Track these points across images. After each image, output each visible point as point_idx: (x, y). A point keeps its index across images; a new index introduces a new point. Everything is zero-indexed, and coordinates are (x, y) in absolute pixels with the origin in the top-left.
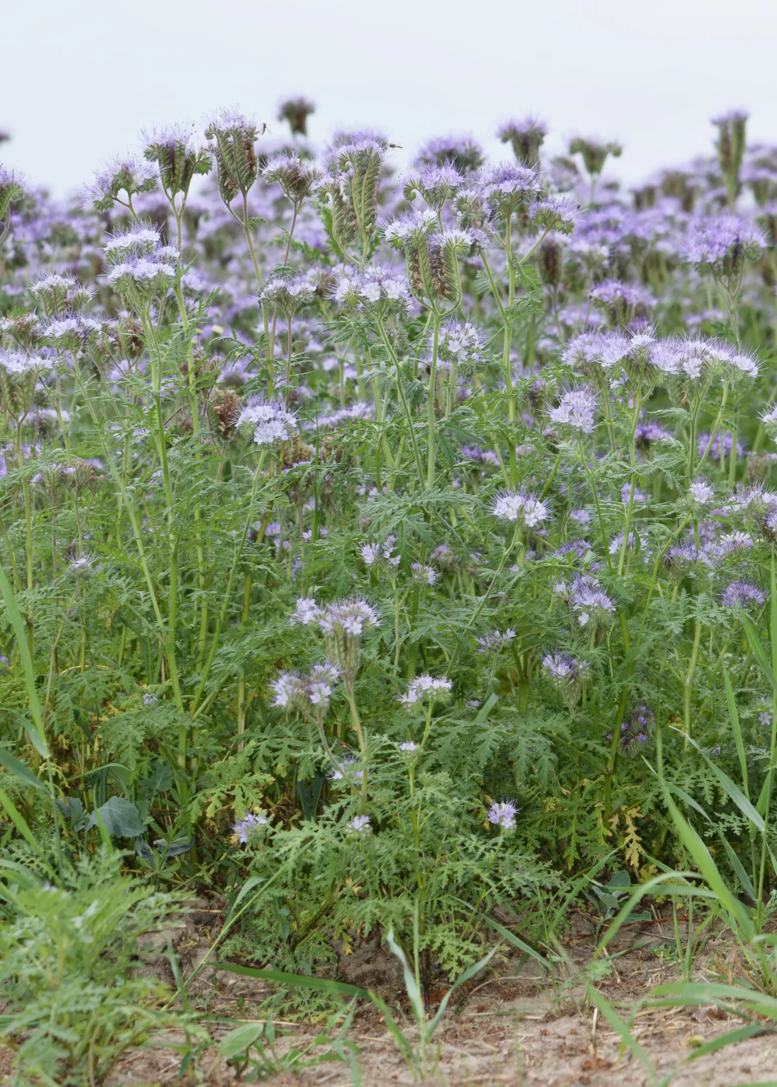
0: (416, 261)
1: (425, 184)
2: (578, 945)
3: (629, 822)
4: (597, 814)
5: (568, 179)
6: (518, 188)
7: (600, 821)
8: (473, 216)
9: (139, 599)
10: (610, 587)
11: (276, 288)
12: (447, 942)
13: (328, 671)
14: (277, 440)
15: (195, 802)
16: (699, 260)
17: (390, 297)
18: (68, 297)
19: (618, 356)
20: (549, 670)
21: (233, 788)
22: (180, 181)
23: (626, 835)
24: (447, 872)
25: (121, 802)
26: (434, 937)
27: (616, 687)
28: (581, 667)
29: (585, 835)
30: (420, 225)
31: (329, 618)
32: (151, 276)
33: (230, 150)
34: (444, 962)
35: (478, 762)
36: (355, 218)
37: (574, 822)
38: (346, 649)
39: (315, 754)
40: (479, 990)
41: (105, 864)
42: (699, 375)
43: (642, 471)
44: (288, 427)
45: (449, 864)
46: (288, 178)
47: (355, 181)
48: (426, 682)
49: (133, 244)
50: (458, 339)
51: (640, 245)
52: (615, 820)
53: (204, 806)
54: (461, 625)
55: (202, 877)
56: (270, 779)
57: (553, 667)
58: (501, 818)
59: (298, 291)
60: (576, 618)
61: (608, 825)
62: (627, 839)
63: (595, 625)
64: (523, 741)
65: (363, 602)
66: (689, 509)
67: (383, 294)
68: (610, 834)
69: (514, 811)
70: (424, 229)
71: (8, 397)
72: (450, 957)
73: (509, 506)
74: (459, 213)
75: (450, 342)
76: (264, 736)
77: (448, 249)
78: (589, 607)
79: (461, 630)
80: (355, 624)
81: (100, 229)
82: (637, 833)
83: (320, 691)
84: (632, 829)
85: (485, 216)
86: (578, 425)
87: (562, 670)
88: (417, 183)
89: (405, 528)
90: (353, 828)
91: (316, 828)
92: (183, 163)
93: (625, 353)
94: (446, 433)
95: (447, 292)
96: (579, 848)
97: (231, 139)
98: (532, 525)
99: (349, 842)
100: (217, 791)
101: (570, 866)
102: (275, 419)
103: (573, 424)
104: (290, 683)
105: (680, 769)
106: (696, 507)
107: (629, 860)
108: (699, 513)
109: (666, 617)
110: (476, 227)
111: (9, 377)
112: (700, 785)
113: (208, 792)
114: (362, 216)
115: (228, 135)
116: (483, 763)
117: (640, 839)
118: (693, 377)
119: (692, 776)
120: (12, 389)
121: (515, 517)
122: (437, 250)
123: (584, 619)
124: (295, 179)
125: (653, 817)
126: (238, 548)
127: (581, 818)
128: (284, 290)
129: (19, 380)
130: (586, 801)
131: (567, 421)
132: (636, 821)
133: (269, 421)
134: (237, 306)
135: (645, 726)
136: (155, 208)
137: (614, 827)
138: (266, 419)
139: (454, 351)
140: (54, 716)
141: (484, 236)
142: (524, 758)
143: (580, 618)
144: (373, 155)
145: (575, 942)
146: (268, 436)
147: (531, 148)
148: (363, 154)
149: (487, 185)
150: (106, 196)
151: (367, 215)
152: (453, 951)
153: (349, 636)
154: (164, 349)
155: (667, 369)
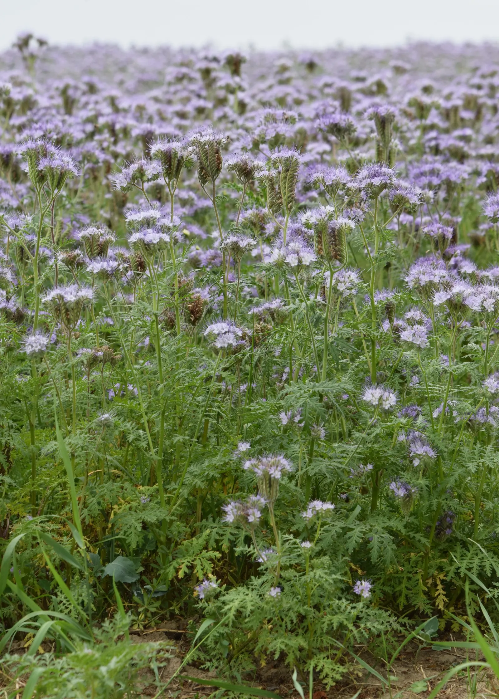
0: (320, 238)
1: (325, 181)
2: (404, 659)
3: (438, 582)
4: (419, 576)
5: (406, 124)
6: (383, 181)
7: (421, 581)
8: (355, 200)
9: (140, 436)
10: (433, 442)
11: (232, 242)
12: (326, 666)
13: (259, 500)
14: (230, 345)
15: (172, 567)
16: (492, 216)
17: (304, 263)
18: (101, 240)
19: (444, 299)
20: (393, 492)
21: (195, 559)
22: (174, 173)
23: (437, 590)
24: (327, 622)
25: (124, 560)
26: (318, 662)
27: (435, 502)
28: (413, 491)
29: (411, 590)
30: (324, 215)
31: (260, 467)
32: (155, 242)
33: (206, 153)
34: (324, 678)
35: (348, 550)
36: (281, 198)
37: (404, 581)
38: (270, 486)
39: (249, 550)
40: (343, 691)
41: (119, 625)
42: (493, 309)
43: (455, 371)
44: (236, 336)
45: (329, 617)
46: (241, 169)
47: (282, 175)
48: (318, 505)
49: (144, 219)
50: (344, 282)
51: (453, 185)
52: (430, 581)
53: (177, 570)
54: (340, 466)
55: (174, 610)
56: (218, 555)
57: (395, 490)
58: (362, 591)
59: (245, 244)
60: (411, 462)
61: (425, 584)
62: (437, 593)
63: (423, 466)
64: (376, 536)
65: (281, 457)
66: (484, 395)
67: (300, 261)
68: (427, 590)
69: (370, 586)
70: (326, 218)
71: (64, 315)
72: (327, 676)
73: (373, 396)
74: (346, 197)
75: (339, 284)
76: (215, 525)
77: (340, 231)
78: (420, 455)
79: (339, 468)
80: (277, 472)
81: (109, 142)
82: (443, 589)
83: (253, 514)
84: (440, 587)
85: (363, 200)
86: (418, 343)
87: (401, 493)
88: (321, 179)
89: (308, 406)
90: (270, 595)
91: (247, 592)
92: (176, 162)
93: (449, 297)
94: (335, 345)
95: (339, 257)
96: (407, 598)
97: (207, 146)
98: (387, 408)
99: (267, 603)
100: (185, 561)
101: (401, 608)
102: (229, 332)
103: (414, 342)
104: (236, 507)
105: (471, 552)
106: (489, 394)
107: (438, 605)
108: (490, 398)
109: (466, 460)
110: (356, 207)
111: (65, 304)
112: (483, 564)
113: (179, 561)
114: (286, 197)
115: (205, 145)
116: (351, 551)
117: (445, 593)
118: (489, 310)
119: (479, 557)
120: (67, 310)
121: (377, 403)
122: (333, 230)
123: (416, 463)
124: (245, 169)
125: (453, 581)
126: (203, 408)
127: (409, 579)
128: (236, 243)
129: (72, 305)
130: (412, 567)
131: (411, 340)
132: (442, 581)
133: (225, 333)
134: (196, 205)
135: (451, 524)
136: (146, 132)
137: (429, 585)
138: (223, 332)
139: (341, 289)
140: (86, 511)
141: (362, 213)
142: (376, 548)
143: (414, 462)
144: (294, 159)
145: (403, 656)
146: (224, 342)
147: (386, 125)
148: (288, 160)
149: (364, 179)
150: (128, 183)
151: (289, 197)
152: (329, 672)
153: (272, 479)
154: (161, 286)
155: (474, 308)
